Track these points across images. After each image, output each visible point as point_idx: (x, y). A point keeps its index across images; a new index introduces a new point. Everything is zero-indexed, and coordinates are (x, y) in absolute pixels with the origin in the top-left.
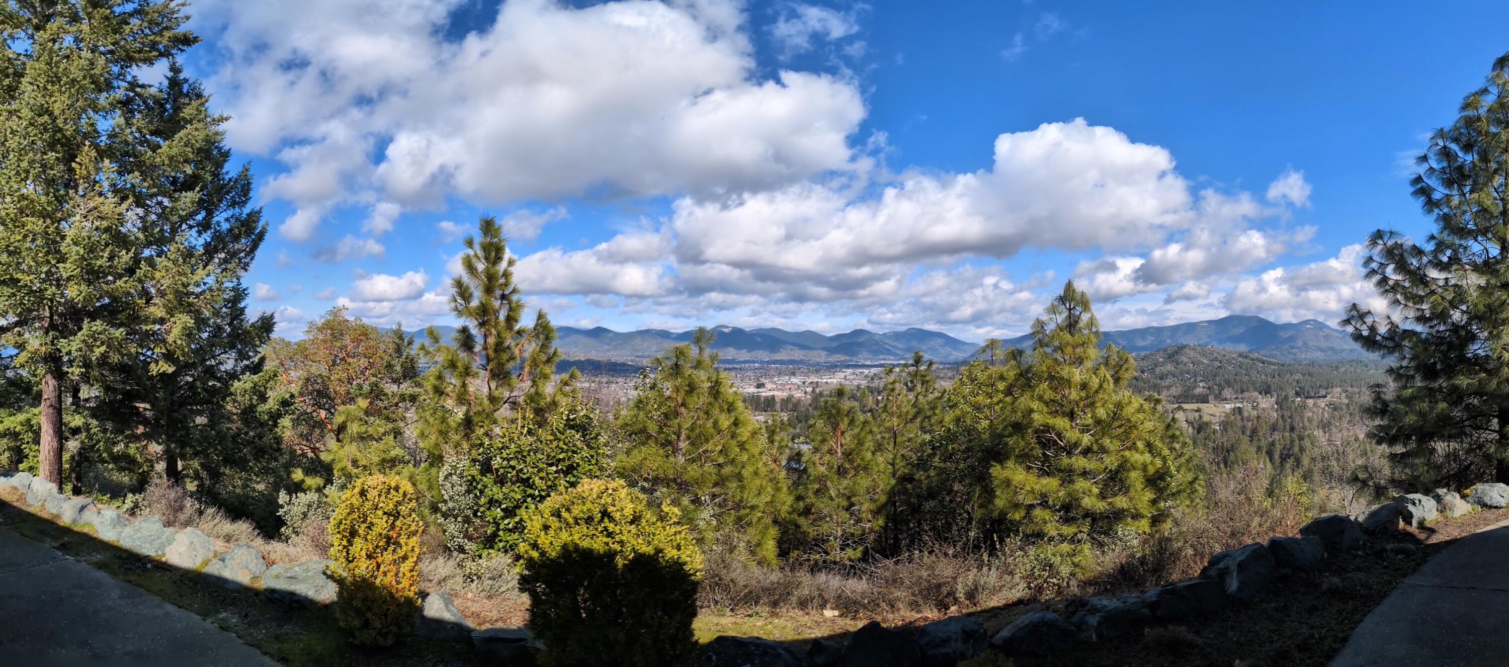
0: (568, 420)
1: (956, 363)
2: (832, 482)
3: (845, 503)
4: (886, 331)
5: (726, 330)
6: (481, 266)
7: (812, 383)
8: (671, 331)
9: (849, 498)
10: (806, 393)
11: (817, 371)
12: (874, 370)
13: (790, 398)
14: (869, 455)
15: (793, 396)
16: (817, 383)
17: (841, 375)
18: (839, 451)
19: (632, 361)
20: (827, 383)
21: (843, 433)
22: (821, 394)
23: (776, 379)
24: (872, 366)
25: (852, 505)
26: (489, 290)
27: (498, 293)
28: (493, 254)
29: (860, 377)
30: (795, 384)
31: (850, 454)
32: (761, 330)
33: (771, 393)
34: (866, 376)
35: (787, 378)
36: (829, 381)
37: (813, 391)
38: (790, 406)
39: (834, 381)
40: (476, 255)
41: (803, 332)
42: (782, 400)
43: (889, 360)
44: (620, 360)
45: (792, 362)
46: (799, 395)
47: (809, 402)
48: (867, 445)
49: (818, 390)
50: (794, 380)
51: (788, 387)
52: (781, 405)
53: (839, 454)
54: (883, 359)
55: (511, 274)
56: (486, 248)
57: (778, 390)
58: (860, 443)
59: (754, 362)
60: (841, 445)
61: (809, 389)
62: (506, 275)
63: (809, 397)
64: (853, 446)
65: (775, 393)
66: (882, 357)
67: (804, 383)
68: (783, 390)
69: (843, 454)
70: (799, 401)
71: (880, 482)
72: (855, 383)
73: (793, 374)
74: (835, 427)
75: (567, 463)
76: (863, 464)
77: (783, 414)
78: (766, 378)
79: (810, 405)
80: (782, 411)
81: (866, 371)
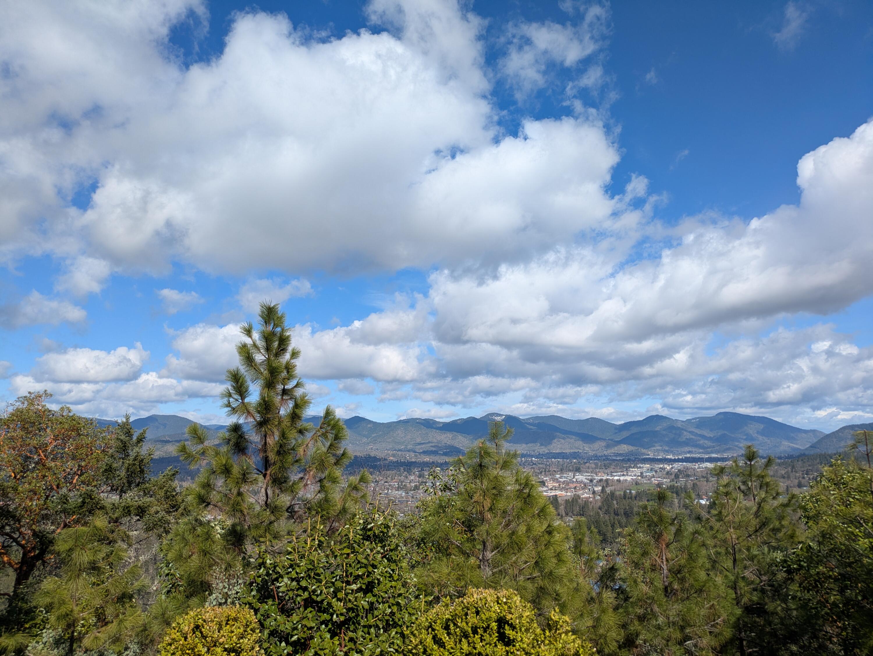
0: (364, 529)
1: (790, 457)
2: (660, 606)
3: (678, 635)
4: (689, 417)
5: (498, 419)
6: (259, 357)
7: (601, 480)
8: (437, 420)
9: (682, 628)
10: (594, 492)
11: (606, 467)
12: (677, 466)
13: (576, 499)
14: (702, 575)
15: (579, 497)
16: (607, 480)
17: (637, 471)
18: (665, 567)
19: (393, 455)
20: (619, 481)
21: (668, 545)
22: (612, 494)
23: (558, 476)
24: (675, 461)
25: (687, 638)
26: (270, 385)
27: (280, 387)
28: (276, 344)
29: (660, 474)
30: (581, 482)
31: (679, 572)
32: (537, 418)
33: (553, 493)
34: (668, 473)
35: (571, 474)
36: (622, 478)
37: (603, 490)
38: (577, 509)
39: (629, 478)
40: (255, 345)
41: (587, 420)
42: (567, 501)
43: (695, 453)
44: (379, 454)
45: (575, 455)
46: (586, 495)
47: (599, 504)
48: (700, 561)
49: (608, 490)
50: (580, 477)
51: (572, 486)
52: (565, 508)
53: (665, 571)
54: (689, 452)
55: (295, 366)
56: (268, 338)
57: (561, 490)
58: (691, 558)
59: (532, 456)
60: (667, 560)
61: (598, 489)
62: (289, 368)
63: (598, 498)
64: (683, 562)
65: (558, 493)
66: (687, 449)
67: (591, 481)
68: (566, 490)
69: (670, 571)
70: (586, 502)
71: (722, 611)
72: (655, 481)
73: (578, 470)
74: (658, 537)
75: (366, 580)
76: (697, 585)
77: (568, 519)
78: (546, 476)
79: (600, 508)
80: (567, 514)
81: (668, 467)
